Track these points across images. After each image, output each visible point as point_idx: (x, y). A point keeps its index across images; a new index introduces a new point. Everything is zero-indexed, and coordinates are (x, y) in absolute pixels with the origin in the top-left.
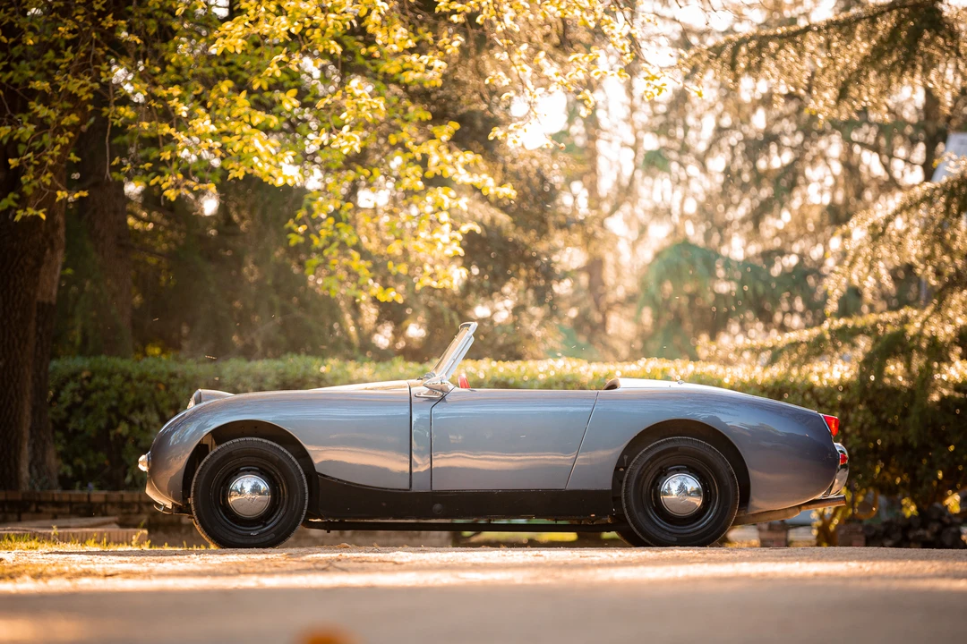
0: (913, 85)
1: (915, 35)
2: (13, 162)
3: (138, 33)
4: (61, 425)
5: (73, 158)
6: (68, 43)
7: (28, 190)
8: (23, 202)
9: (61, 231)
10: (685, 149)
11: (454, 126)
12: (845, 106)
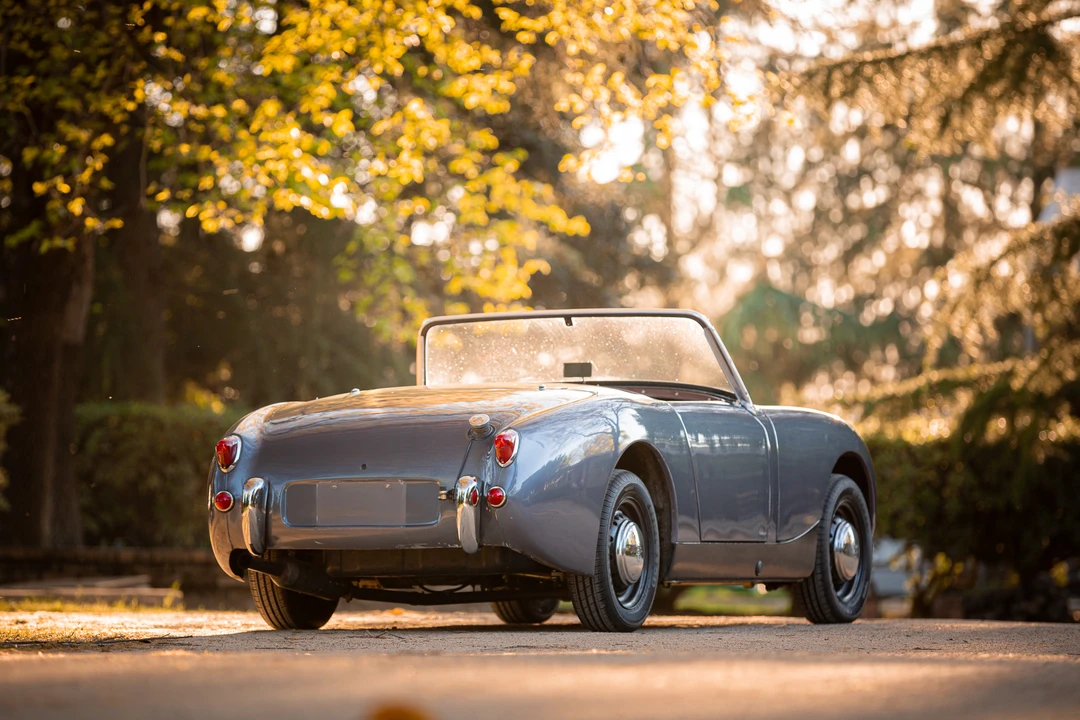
0: (1020, 117)
1: (1025, 61)
2: (39, 188)
3: (178, 48)
4: (86, 477)
5: (105, 184)
6: (100, 59)
7: (53, 218)
8: (48, 231)
9: (90, 265)
10: (770, 183)
11: (522, 154)
12: (948, 137)
